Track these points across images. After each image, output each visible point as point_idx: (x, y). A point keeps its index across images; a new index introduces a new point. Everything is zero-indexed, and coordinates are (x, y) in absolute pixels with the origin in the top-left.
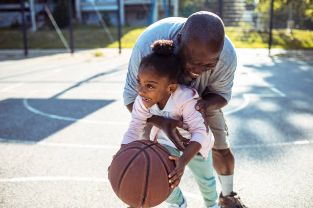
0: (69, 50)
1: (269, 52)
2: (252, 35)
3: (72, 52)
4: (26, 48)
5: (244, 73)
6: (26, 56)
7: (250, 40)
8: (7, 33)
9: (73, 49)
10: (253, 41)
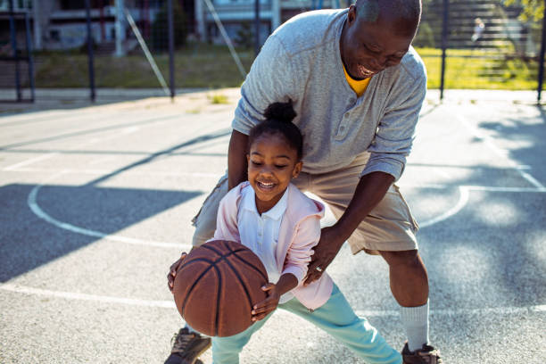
0: (167, 91)
1: (539, 98)
2: (510, 64)
3: (173, 95)
4: (92, 87)
5: (477, 140)
6: (92, 100)
7: (507, 74)
8: (71, 59)
9: (174, 89)
10: (513, 76)
